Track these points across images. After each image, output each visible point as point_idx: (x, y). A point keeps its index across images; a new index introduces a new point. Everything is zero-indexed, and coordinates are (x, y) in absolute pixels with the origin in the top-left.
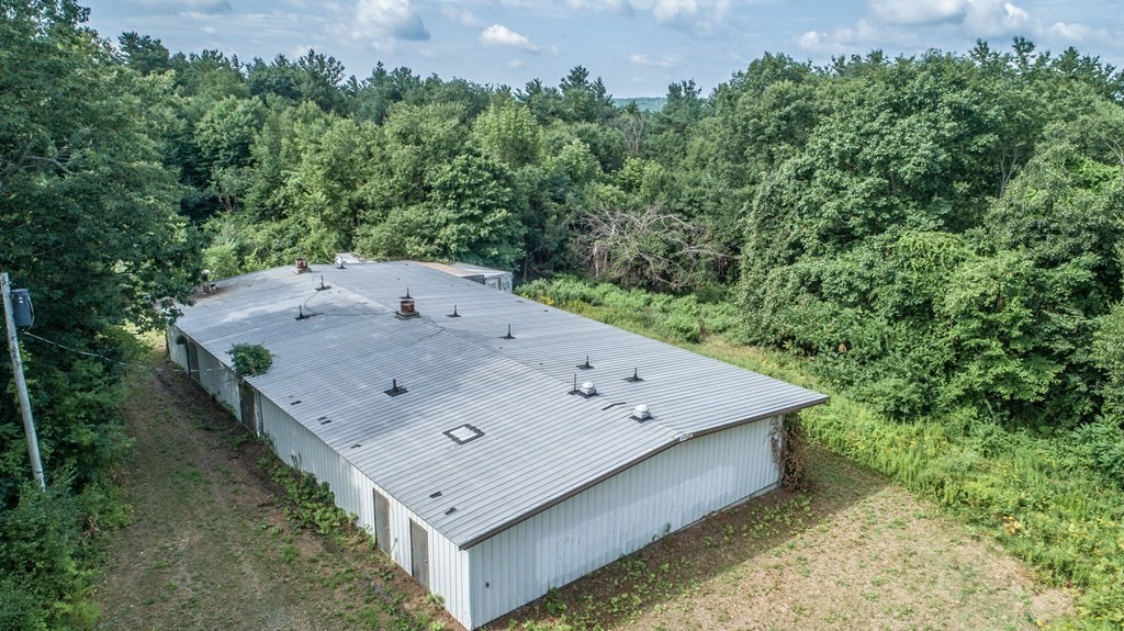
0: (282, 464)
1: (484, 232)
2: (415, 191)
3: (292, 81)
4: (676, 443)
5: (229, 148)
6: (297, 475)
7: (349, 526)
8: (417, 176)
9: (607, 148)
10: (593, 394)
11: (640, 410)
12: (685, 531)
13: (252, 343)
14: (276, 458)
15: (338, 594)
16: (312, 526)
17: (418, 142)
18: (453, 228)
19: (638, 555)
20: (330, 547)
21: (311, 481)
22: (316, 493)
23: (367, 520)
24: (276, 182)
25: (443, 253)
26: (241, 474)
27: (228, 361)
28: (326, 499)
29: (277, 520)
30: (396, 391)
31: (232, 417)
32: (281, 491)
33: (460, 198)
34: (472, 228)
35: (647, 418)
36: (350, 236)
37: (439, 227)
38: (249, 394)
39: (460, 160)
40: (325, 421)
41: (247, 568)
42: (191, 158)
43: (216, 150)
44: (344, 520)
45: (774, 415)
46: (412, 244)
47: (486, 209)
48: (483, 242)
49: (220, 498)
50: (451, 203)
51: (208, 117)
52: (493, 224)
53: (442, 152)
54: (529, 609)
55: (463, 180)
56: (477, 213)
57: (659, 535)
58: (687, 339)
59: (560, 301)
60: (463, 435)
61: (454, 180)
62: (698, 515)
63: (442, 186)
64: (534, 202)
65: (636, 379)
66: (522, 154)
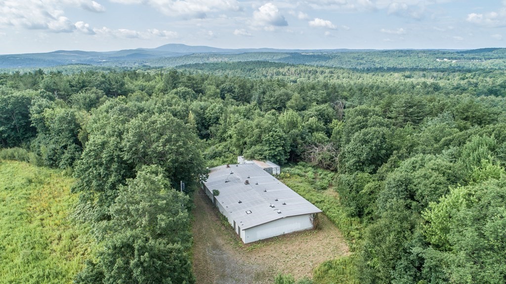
0: (220, 213)
1: (276, 153)
2: (259, 141)
3: (233, 88)
4: (283, 218)
5: (214, 119)
6: (223, 215)
7: (230, 225)
8: (260, 136)
9: (328, 115)
10: (274, 207)
11: (279, 211)
12: (288, 234)
13: (217, 189)
14: (219, 211)
15: (227, 236)
16: (224, 225)
17: (260, 128)
18: (268, 152)
19: (277, 237)
20: (226, 229)
21: (225, 217)
22: (226, 219)
23: (233, 225)
24: (225, 132)
25: (265, 158)
26: (213, 214)
27: (212, 192)
28: (227, 220)
29: (219, 223)
30: (240, 202)
31: (212, 202)
32: (219, 218)
33: (270, 143)
34: (272, 152)
35: (280, 213)
36: (242, 152)
37: (264, 151)
38: (215, 199)
39: (271, 133)
40: (227, 207)
41: (213, 230)
42: (204, 121)
43: (210, 119)
44: (229, 224)
45: (310, 214)
46: (256, 156)
47: (277, 147)
48: (275, 155)
49: (209, 218)
50: (268, 145)
51: (208, 109)
52: (279, 151)
53: (266, 131)
54: (255, 242)
55: (271, 139)
56: (274, 148)
57: (282, 234)
58: (322, 189)
59: (292, 175)
60: (249, 212)
61: (269, 139)
62: (292, 231)
63: (266, 140)
64: (294, 140)
65: (285, 204)
66: (293, 124)
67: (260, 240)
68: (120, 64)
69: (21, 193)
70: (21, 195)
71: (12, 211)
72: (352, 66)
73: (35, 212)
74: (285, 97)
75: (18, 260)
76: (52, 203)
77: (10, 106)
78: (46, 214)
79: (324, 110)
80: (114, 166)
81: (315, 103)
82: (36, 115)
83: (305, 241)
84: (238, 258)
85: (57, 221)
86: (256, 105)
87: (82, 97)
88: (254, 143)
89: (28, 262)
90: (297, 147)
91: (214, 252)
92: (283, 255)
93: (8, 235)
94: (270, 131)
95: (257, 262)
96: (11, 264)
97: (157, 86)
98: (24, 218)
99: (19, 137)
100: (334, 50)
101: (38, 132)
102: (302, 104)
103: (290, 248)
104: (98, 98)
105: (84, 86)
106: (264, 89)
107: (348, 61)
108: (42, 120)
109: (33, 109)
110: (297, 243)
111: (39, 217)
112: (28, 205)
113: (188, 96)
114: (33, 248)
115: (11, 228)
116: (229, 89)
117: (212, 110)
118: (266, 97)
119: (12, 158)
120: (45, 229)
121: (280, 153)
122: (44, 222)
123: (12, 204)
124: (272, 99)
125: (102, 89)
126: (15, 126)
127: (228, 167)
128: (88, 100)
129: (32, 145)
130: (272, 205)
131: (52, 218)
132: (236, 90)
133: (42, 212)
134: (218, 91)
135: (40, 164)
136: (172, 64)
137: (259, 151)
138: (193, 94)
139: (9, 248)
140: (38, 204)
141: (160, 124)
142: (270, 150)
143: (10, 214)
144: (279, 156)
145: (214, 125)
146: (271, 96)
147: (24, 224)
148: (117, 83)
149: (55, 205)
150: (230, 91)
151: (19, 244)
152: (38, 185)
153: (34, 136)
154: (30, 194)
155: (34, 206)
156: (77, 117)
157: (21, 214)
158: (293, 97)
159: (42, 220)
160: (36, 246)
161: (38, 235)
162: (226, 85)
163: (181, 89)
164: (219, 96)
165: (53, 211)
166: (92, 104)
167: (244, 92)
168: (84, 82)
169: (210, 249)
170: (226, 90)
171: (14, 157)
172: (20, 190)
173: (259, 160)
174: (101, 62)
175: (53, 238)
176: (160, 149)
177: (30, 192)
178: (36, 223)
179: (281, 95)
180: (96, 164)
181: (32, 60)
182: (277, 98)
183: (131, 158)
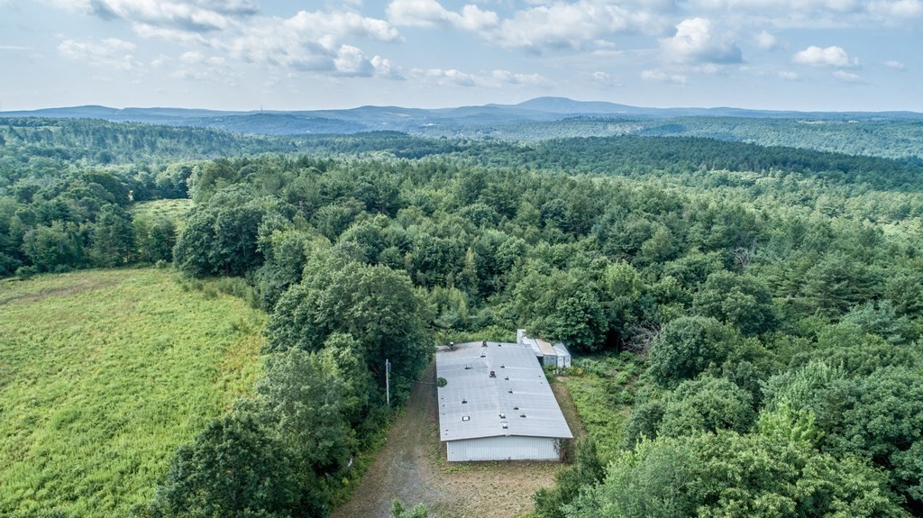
1: (575, 332)
2: (551, 309)
4: (504, 436)
5: (506, 262)
8: (555, 302)
10: (504, 417)
11: (505, 425)
12: (517, 460)
13: (446, 378)
15: (431, 446)
17: (557, 289)
18: (562, 329)
19: (498, 461)
25: (555, 338)
29: (432, 426)
30: (464, 402)
33: (568, 316)
34: (569, 329)
35: (506, 428)
36: (525, 322)
37: (557, 327)
39: (571, 300)
40: (443, 406)
42: (492, 264)
43: (502, 262)
45: (555, 438)
46: (542, 333)
47: (578, 322)
48: (573, 336)
49: (425, 416)
50: (563, 318)
51: (502, 245)
52: (580, 329)
53: (566, 295)
54: (461, 463)
55: (570, 309)
56: (573, 323)
57: (507, 459)
58: (625, 403)
59: (586, 372)
60: (466, 418)
61: (566, 308)
62: (522, 458)
63: (561, 310)
64: (620, 314)
65: (524, 416)
66: (625, 287)
67: (471, 462)
68: (454, 131)
69: (220, 342)
70: (218, 345)
71: (201, 364)
72: (910, 152)
73: (225, 370)
74: (642, 233)
75: (184, 425)
76: (247, 361)
77: (236, 223)
78: (235, 374)
79: (706, 263)
80: (305, 329)
81: (695, 249)
82: (262, 238)
83: (535, 476)
84: (427, 478)
85: (241, 386)
86: (594, 242)
87: (331, 212)
88: (545, 312)
89: (192, 429)
90: (622, 326)
91: (402, 463)
92: (491, 489)
93: (186, 393)
94: (572, 296)
95: (450, 488)
96: (176, 426)
97: (444, 199)
98: (210, 375)
99: (245, 263)
100: (878, 115)
101: (265, 260)
102: (670, 249)
103: (506, 481)
104: (354, 214)
105: (339, 195)
106: (613, 215)
107: (903, 140)
108: (268, 245)
109: (263, 228)
110: (521, 476)
111: (225, 378)
112: (221, 359)
113: (484, 219)
114: (204, 414)
115: (192, 385)
116: (556, 210)
117: (508, 247)
118: (614, 229)
119: (230, 291)
120: (226, 393)
121: (581, 334)
122: (228, 384)
123: (206, 355)
124: (622, 234)
125: (363, 201)
126: (241, 248)
127: (485, 345)
128: (338, 218)
129: (256, 277)
130: (503, 415)
131: (238, 382)
132: (568, 213)
133: (231, 371)
134: (537, 212)
135: (255, 306)
136: (538, 135)
137: (549, 326)
138: (493, 216)
139: (182, 408)
140: (232, 360)
141: (365, 280)
142: (566, 326)
143: (199, 368)
144: (580, 337)
145: (506, 272)
146: (621, 229)
147: (206, 383)
148: (386, 191)
149: (248, 364)
150: (558, 213)
151: (193, 406)
152: (243, 334)
153: (261, 264)
154: (229, 345)
155: (226, 362)
156: (305, 247)
157: (209, 370)
158: (656, 236)
159: (228, 381)
160: (207, 411)
161: (214, 400)
162: (552, 204)
163: (478, 206)
164: (537, 221)
165: (243, 372)
166: (343, 223)
167: (580, 217)
168: (340, 189)
169: (400, 458)
170: (551, 212)
171: (232, 290)
172: (220, 338)
173: (544, 340)
174: (425, 127)
175: (228, 406)
176: (358, 314)
177: (230, 342)
178: (220, 383)
179: (635, 230)
180: (287, 322)
181: (326, 120)
182: (630, 233)
183: (324, 321)
